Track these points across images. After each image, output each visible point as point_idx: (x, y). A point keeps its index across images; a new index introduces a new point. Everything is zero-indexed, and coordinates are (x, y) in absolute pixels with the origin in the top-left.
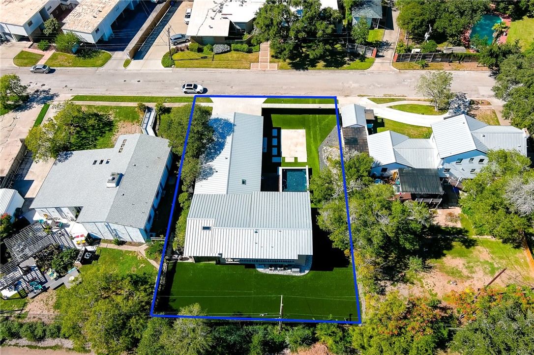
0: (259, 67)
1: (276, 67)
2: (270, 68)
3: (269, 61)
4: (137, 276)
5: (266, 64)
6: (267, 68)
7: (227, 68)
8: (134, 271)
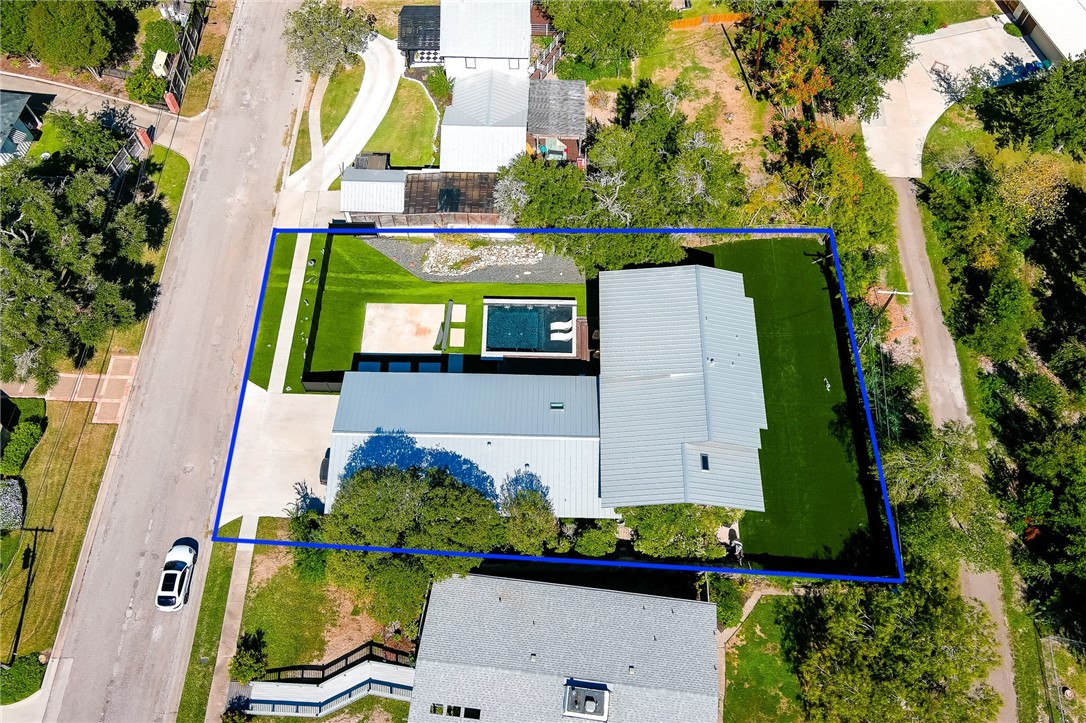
0: (116, 401)
1: (128, 357)
2: (127, 372)
3: (97, 376)
4: (785, 639)
5: (105, 383)
6: (125, 381)
7: (95, 488)
8: (773, 649)
